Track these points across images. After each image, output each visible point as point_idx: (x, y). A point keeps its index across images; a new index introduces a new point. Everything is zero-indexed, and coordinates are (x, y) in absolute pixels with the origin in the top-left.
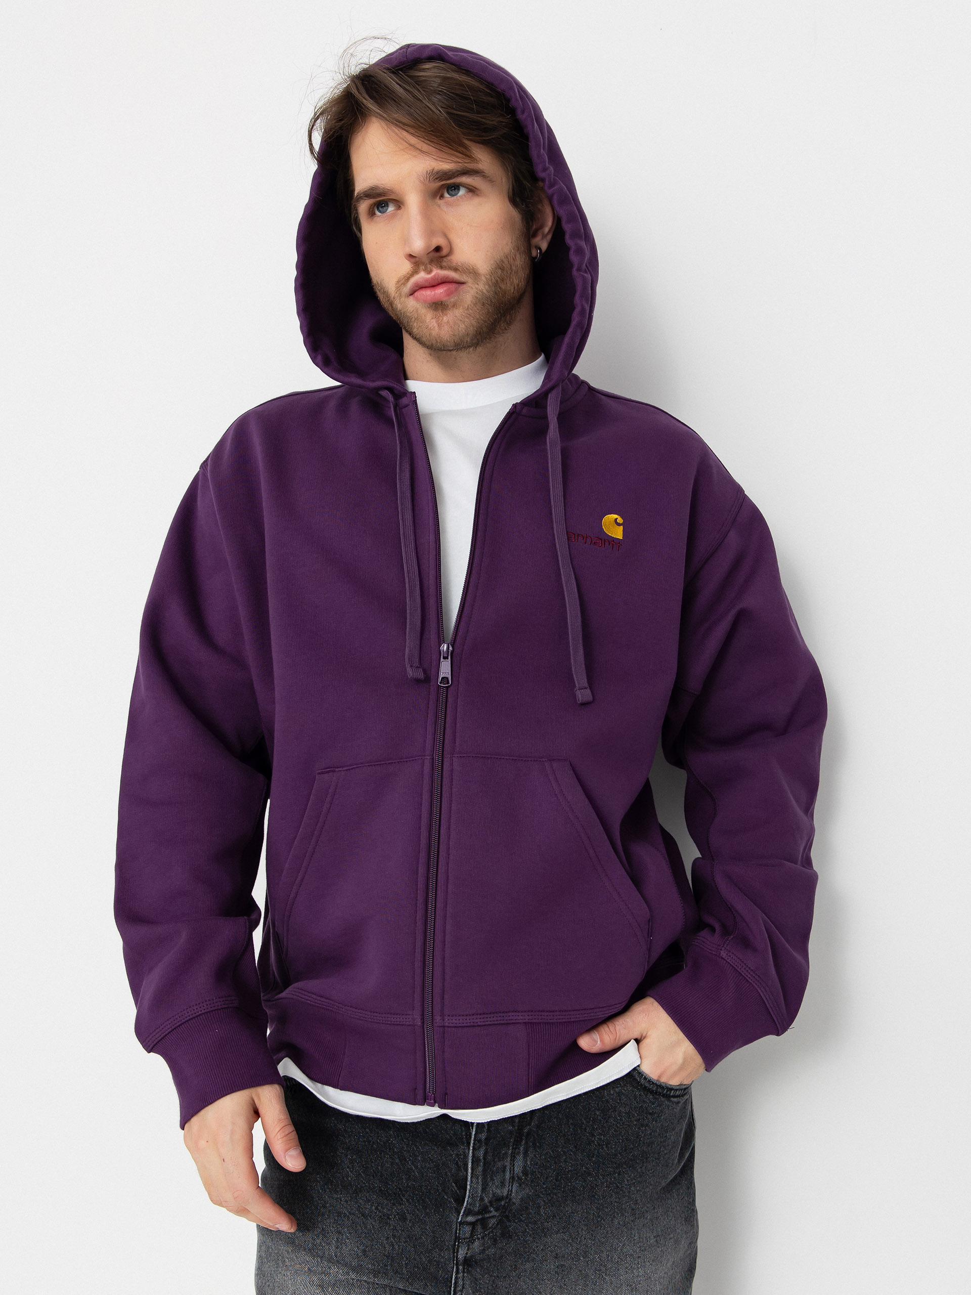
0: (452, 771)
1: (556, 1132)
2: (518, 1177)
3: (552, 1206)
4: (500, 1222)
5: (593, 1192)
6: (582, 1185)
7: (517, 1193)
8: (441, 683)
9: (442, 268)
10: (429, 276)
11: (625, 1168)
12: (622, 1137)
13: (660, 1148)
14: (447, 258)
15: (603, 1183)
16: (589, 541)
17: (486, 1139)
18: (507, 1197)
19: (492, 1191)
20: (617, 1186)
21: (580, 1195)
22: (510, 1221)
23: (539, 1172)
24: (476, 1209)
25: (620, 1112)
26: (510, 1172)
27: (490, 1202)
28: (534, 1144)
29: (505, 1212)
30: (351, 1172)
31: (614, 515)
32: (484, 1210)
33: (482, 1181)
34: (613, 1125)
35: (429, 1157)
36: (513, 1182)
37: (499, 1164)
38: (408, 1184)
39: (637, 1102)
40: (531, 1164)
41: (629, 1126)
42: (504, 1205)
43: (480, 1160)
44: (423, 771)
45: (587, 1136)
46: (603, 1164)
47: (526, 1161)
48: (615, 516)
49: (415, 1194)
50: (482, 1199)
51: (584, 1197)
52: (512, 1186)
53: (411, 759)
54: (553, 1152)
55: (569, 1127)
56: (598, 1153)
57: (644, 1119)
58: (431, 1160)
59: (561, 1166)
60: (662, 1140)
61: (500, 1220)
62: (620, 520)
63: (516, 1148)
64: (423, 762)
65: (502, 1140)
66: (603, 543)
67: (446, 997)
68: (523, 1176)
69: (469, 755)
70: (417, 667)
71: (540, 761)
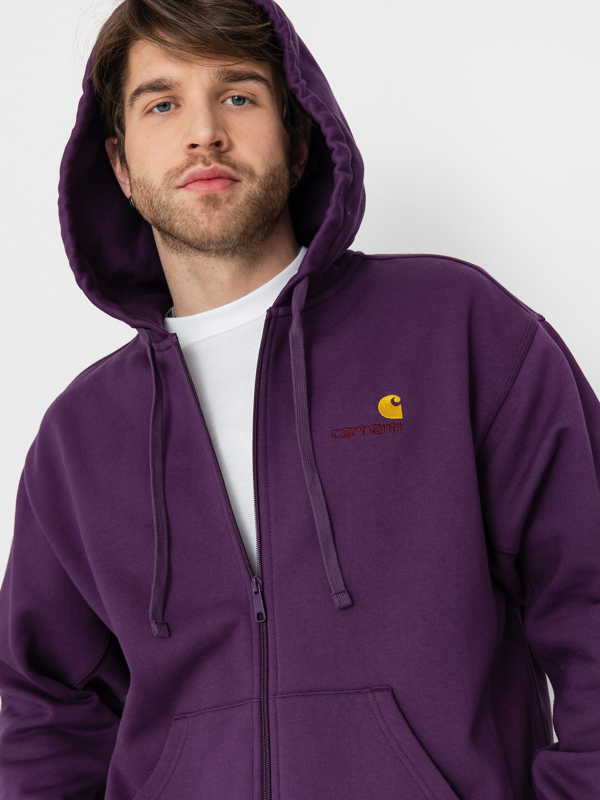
0: (276, 713)
8: (257, 619)
9: (221, 162)
10: (208, 168)
14: (226, 153)
44: (252, 715)
62: (397, 399)
64: (252, 706)
69: (290, 695)
70: (162, 624)
71: (362, 692)
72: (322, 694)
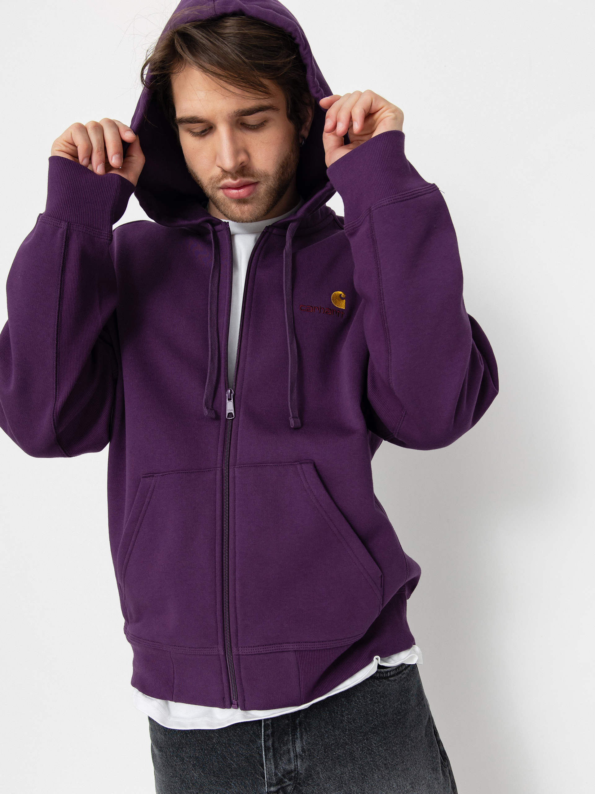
0: (234, 477)
1: (318, 718)
2: (300, 755)
3: (327, 771)
4: (295, 788)
5: (352, 756)
6: (343, 753)
7: (301, 766)
8: (228, 417)
11: (370, 735)
12: (363, 713)
13: (393, 716)
15: (357, 749)
16: (322, 311)
17: (272, 733)
18: (295, 771)
19: (283, 767)
20: (368, 749)
21: (344, 760)
22: (301, 786)
23: (312, 749)
24: (275, 782)
25: (358, 696)
26: (294, 752)
27: (283, 775)
28: (305, 729)
29: (297, 781)
30: (195, 773)
31: (339, 292)
32: (280, 782)
33: (274, 762)
34: (355, 706)
35: (240, 753)
36: (297, 759)
37: (285, 748)
38: (232, 774)
39: (368, 688)
40: (306, 744)
41: (366, 705)
42: (295, 776)
43: (270, 748)
44: (216, 479)
45: (339, 717)
46: (355, 734)
47: (303, 742)
48: (341, 293)
49: (238, 779)
50: (276, 775)
51: (347, 761)
52: (297, 761)
53: (207, 470)
54: (319, 733)
55: (326, 713)
56: (349, 727)
57: (375, 698)
58: (242, 755)
59: (326, 742)
60: (393, 710)
61: (295, 786)
62: (343, 295)
63: (294, 735)
64: (216, 472)
65: (283, 731)
66: (332, 312)
67: (239, 634)
68: (303, 753)
69: (245, 465)
70: (211, 409)
71: (294, 464)
72: (267, 466)
